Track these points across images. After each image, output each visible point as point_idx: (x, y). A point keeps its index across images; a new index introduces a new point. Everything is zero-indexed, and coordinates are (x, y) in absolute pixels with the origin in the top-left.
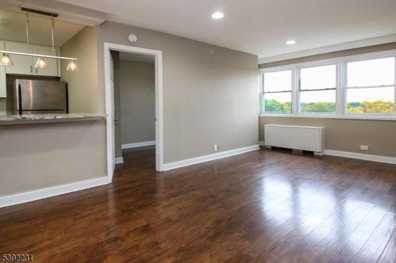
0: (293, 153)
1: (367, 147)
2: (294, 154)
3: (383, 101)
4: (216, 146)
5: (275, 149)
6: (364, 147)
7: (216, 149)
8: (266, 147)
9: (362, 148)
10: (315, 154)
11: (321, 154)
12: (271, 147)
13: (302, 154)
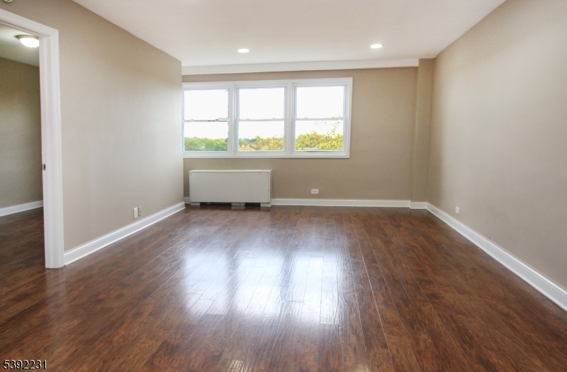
0: (233, 208)
1: (317, 190)
2: (235, 210)
3: (276, 137)
4: (136, 209)
5: (204, 206)
6: (315, 191)
7: (136, 216)
8: (192, 204)
9: (312, 193)
10: (262, 205)
11: (269, 206)
12: (199, 204)
13: (244, 207)
